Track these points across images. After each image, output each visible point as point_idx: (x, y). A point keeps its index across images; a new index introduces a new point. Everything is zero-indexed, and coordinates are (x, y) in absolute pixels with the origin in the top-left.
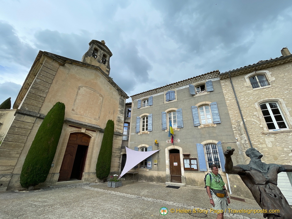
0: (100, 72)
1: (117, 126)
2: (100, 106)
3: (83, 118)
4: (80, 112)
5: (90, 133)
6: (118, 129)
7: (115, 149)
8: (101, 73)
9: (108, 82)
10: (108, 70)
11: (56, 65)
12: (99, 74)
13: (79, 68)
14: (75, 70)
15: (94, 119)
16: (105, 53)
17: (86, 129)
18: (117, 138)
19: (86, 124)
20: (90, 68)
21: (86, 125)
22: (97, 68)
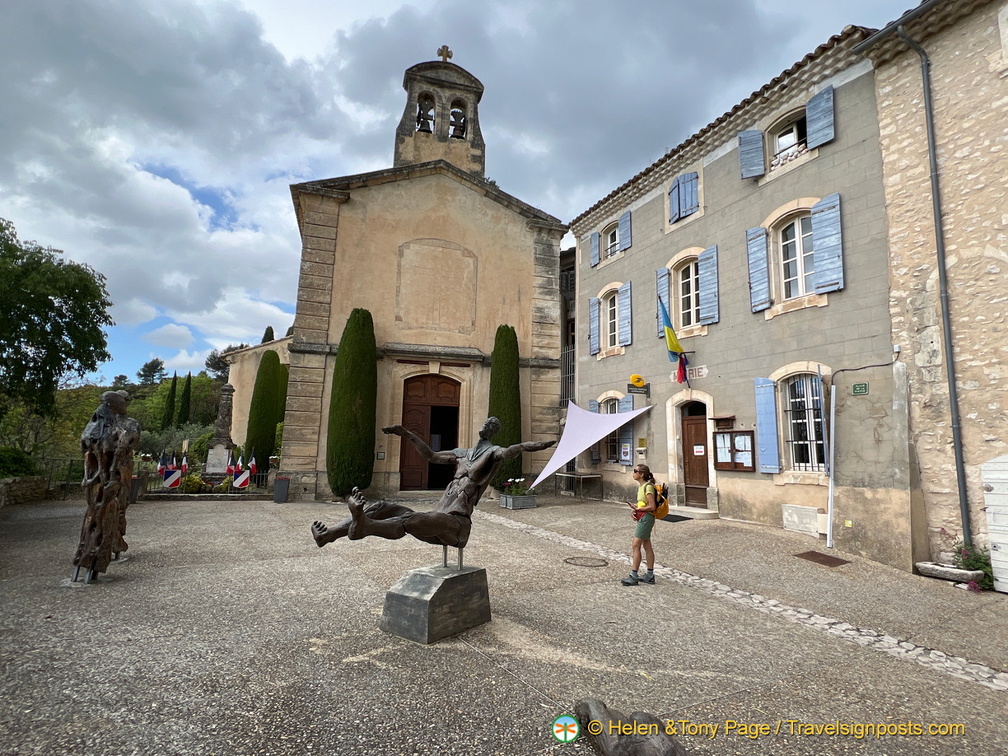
0: (450, 175)
1: (536, 340)
2: (469, 289)
3: (427, 334)
4: (417, 321)
5: (455, 373)
6: (541, 347)
7: (540, 410)
8: (454, 177)
9: (485, 199)
10: (477, 152)
11: (330, 207)
12: (449, 181)
13: (388, 189)
14: (377, 202)
15: (460, 332)
16: (458, 94)
17: (442, 364)
18: (543, 377)
19: (439, 349)
20: (418, 174)
21: (438, 354)
22: (439, 167)
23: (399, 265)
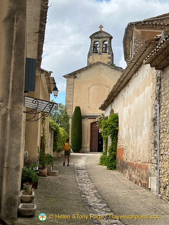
3: (96, 111)
4: (93, 107)
8: (102, 65)
10: (110, 56)
11: (72, 80)
20: (93, 66)
23: (89, 93)
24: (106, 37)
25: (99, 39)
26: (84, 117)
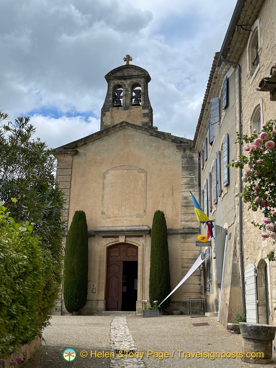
0: (130, 128)
1: (183, 217)
3: (118, 220)
4: (113, 213)
5: (134, 241)
7: (187, 261)
10: (147, 111)
11: (68, 158)
15: (137, 217)
17: (126, 237)
18: (188, 240)
22: (123, 125)
23: (103, 183)
24: (138, 76)
25: (123, 81)
26: (93, 233)
